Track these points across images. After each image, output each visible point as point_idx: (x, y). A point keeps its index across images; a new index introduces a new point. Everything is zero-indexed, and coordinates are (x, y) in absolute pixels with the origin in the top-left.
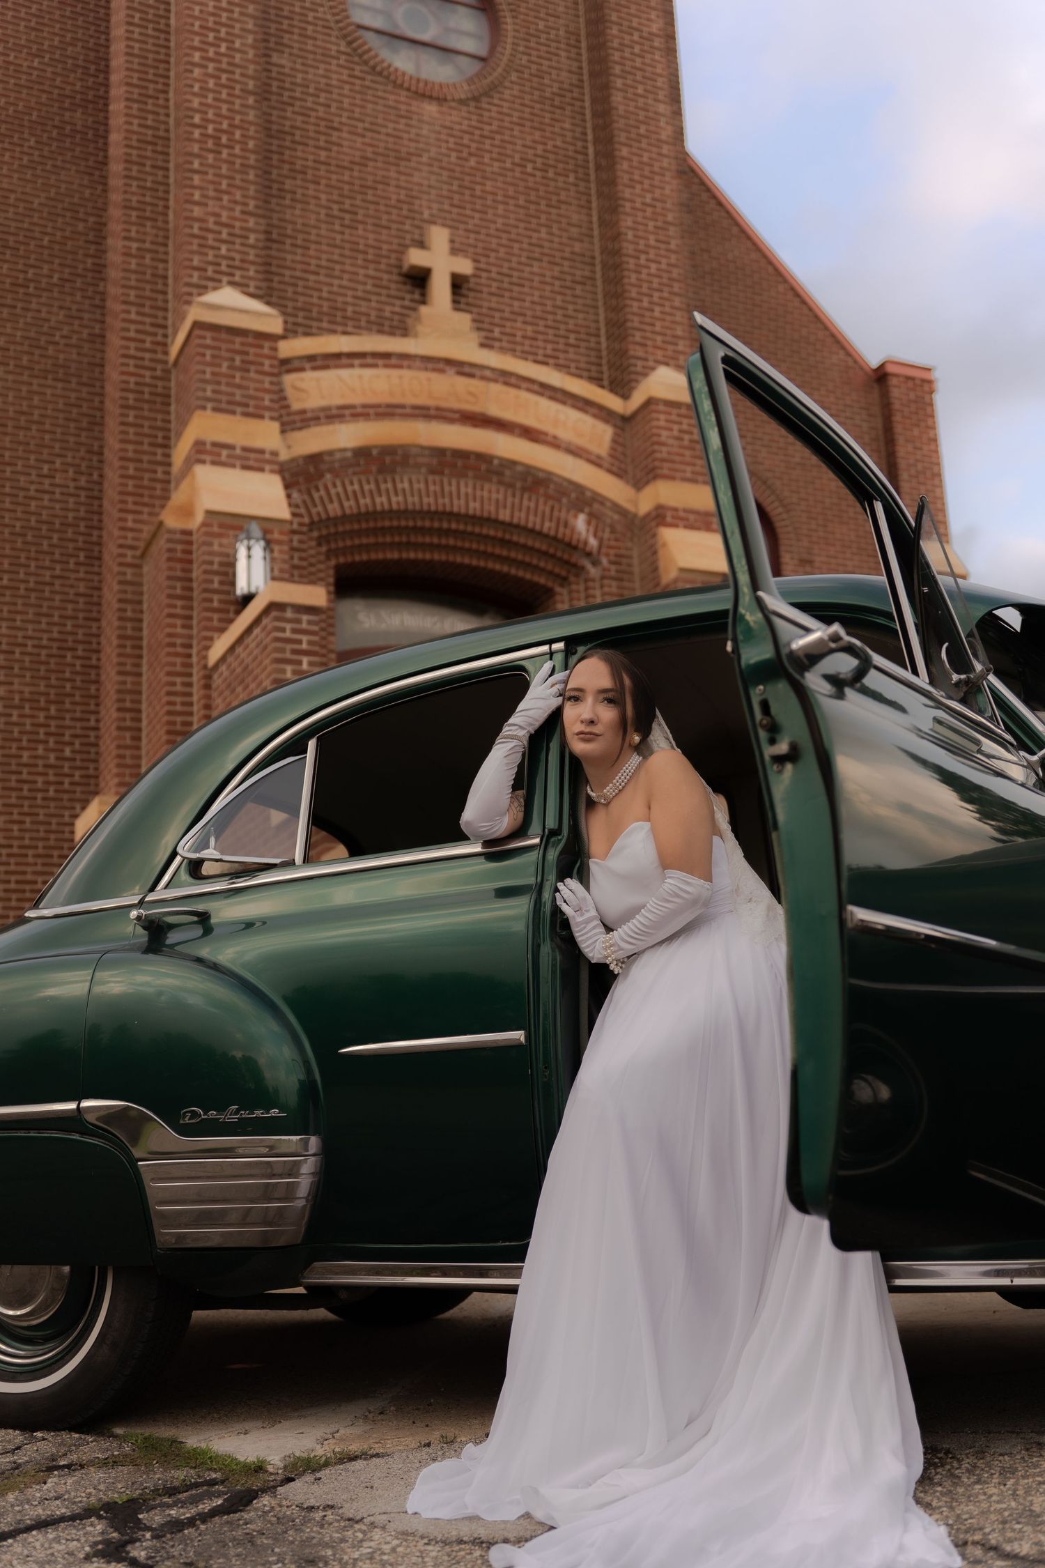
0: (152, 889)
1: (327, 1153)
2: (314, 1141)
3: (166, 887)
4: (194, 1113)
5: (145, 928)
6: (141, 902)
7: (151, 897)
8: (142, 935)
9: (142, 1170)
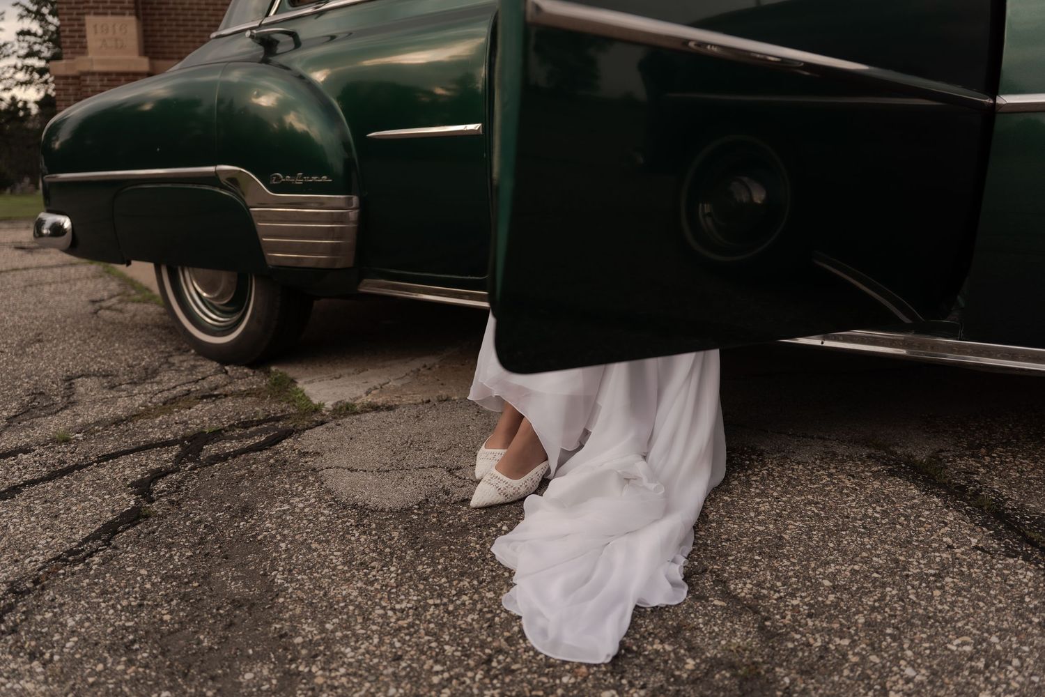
0: (267, 15)
1: (363, 207)
2: (355, 199)
3: (275, 13)
4: (277, 177)
5: (260, 44)
6: (260, 25)
7: (266, 21)
8: (259, 51)
9: (253, 214)
